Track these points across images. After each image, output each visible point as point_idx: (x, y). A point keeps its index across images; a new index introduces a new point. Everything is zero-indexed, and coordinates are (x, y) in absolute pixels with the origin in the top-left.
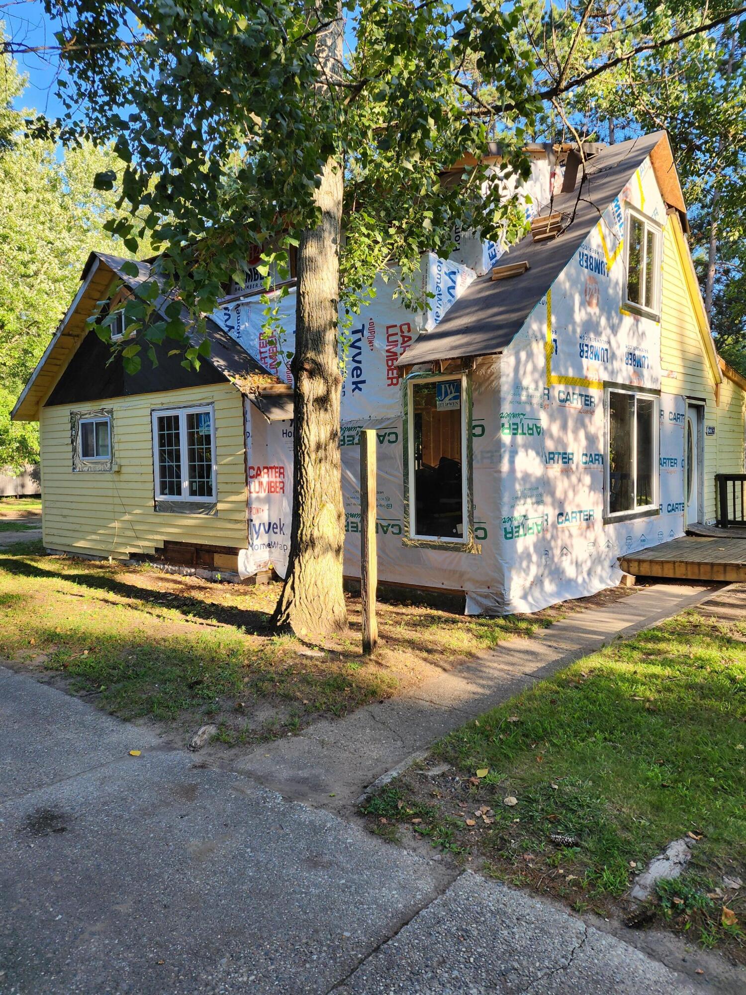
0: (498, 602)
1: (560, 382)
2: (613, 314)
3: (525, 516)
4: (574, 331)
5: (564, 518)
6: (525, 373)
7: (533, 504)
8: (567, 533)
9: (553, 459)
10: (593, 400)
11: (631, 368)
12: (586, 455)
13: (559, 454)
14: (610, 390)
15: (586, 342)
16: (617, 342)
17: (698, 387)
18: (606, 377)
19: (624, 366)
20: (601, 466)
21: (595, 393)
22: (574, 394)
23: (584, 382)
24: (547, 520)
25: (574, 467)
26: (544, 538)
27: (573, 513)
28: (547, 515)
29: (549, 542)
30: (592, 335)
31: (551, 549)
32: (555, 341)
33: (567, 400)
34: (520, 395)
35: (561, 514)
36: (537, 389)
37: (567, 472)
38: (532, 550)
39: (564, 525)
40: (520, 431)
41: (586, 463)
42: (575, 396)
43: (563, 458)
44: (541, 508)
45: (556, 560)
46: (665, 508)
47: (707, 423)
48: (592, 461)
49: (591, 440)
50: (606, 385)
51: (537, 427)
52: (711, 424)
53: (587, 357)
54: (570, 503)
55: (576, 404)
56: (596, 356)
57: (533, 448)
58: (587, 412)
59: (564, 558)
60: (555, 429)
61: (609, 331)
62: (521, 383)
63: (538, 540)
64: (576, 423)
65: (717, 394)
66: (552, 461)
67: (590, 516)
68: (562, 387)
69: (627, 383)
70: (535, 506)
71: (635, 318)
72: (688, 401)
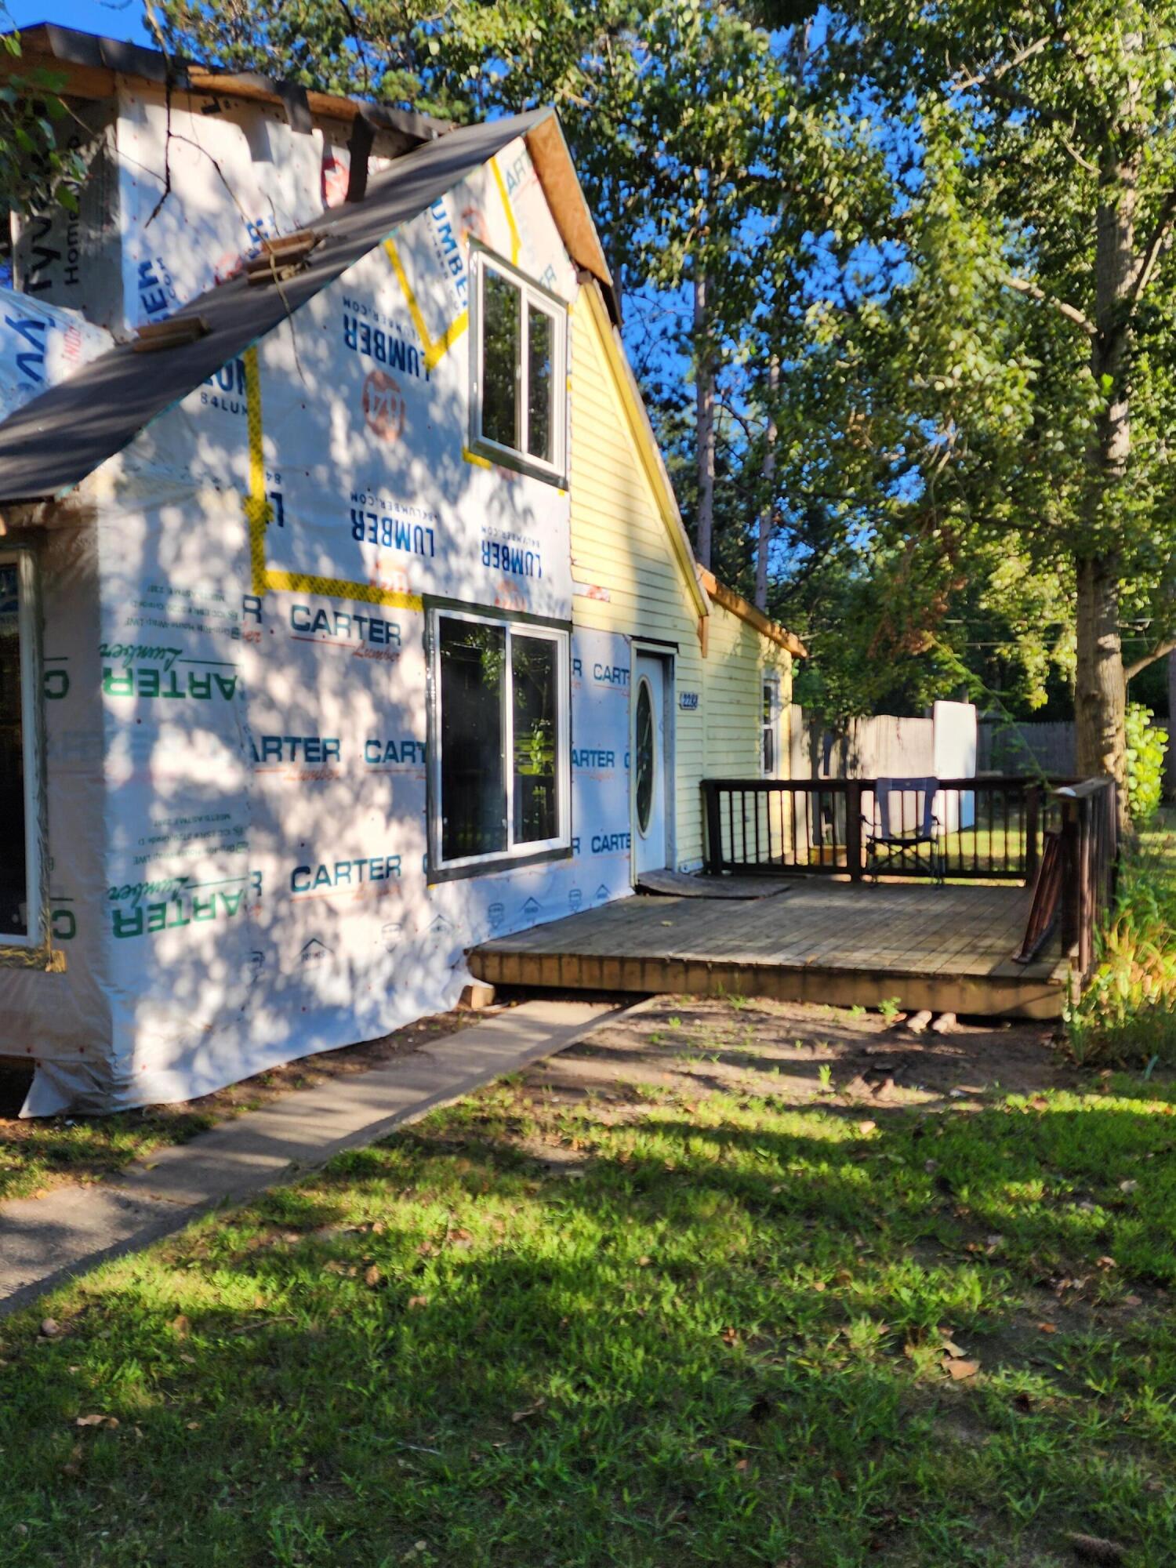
0: (99, 1084)
1: (295, 587)
2: (446, 459)
3: (183, 880)
4: (334, 482)
5: (312, 878)
6: (178, 557)
7: (212, 851)
8: (321, 909)
9: (277, 751)
10: (393, 630)
11: (496, 575)
12: (377, 744)
13: (295, 741)
14: (440, 612)
15: (368, 508)
16: (458, 518)
17: (659, 620)
18: (429, 586)
19: (478, 569)
20: (420, 765)
21: (401, 617)
22: (337, 615)
23: (368, 592)
24: (258, 886)
25: (340, 767)
26: (248, 926)
27: (337, 865)
28: (259, 874)
29: (267, 931)
30: (386, 496)
31: (274, 946)
32: (277, 496)
33: (317, 626)
34: (162, 606)
35: (303, 870)
36: (220, 595)
37: (318, 780)
38: (208, 953)
39: (311, 892)
40: (165, 687)
41: (377, 760)
42: (343, 621)
43: (307, 750)
44: (237, 860)
45: (287, 968)
46: (585, 845)
47: (679, 687)
48: (394, 757)
49: (391, 713)
50: (429, 602)
51: (222, 682)
52: (690, 688)
53: (374, 541)
54: (328, 846)
55: (343, 634)
56: (401, 540)
57: (210, 727)
58: (378, 655)
59: (312, 963)
60: (281, 686)
61: (434, 493)
62: (167, 581)
63: (230, 931)
64: (346, 675)
65: (701, 634)
66: (273, 757)
67: (389, 869)
68: (302, 599)
69: (487, 601)
70: (221, 856)
71: (503, 477)
72: (636, 644)
